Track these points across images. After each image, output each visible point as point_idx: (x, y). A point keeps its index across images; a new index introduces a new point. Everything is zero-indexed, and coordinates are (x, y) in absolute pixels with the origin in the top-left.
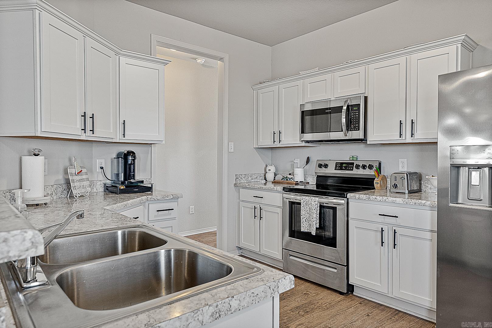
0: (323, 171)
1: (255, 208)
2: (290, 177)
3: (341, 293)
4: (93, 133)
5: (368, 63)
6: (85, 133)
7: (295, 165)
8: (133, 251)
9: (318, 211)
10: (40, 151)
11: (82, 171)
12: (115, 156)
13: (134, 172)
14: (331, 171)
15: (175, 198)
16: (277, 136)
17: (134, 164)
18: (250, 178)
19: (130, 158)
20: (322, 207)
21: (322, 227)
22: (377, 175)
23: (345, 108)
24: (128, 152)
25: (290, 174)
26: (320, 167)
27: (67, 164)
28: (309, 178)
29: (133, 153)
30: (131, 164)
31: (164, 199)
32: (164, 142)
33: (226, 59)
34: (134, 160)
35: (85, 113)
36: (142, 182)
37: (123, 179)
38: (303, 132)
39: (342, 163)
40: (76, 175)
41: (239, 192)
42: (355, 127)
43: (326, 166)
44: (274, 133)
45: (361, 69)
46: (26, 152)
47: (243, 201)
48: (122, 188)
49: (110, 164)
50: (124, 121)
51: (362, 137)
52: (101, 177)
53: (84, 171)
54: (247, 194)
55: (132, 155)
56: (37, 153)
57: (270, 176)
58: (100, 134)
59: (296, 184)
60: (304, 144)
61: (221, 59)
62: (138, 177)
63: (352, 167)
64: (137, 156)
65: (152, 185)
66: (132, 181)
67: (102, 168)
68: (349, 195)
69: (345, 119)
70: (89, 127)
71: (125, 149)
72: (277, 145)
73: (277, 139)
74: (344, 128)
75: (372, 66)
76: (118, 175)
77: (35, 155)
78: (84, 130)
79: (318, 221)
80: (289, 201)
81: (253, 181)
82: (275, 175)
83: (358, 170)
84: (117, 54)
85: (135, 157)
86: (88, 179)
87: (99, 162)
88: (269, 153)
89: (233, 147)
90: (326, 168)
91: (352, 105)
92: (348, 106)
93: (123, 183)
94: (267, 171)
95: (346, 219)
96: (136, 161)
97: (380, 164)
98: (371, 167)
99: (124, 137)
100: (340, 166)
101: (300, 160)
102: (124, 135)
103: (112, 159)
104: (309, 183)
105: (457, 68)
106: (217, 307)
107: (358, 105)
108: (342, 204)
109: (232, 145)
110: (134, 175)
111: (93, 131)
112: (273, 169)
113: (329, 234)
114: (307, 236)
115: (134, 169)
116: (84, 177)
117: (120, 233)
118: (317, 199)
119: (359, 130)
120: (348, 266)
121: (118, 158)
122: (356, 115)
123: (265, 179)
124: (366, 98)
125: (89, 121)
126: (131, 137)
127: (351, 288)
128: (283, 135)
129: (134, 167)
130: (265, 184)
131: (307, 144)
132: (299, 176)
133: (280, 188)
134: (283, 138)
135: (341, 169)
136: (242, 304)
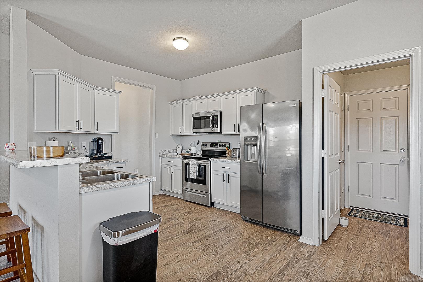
0: (205, 148)
1: (169, 168)
2: (189, 151)
3: (208, 207)
4: (82, 130)
5: (222, 96)
6: (78, 130)
7: (192, 145)
8: (105, 174)
9: (198, 168)
10: (56, 138)
11: (75, 148)
12: (91, 140)
13: (102, 149)
14: (208, 148)
15: (124, 162)
16: (181, 129)
17: (102, 145)
18: (168, 152)
19: (100, 141)
20: (199, 165)
21: (200, 176)
22: (227, 150)
23: (212, 116)
24: (99, 138)
25: (189, 150)
26: (203, 146)
27: (67, 145)
28: (199, 152)
29: (102, 139)
30: (101, 145)
31: (118, 162)
32: (118, 133)
33: (154, 88)
34: (102, 143)
35: (78, 120)
36: (107, 154)
37: (96, 153)
38: (193, 128)
39: (213, 144)
40: (72, 150)
41: (161, 160)
42: (216, 126)
43: (206, 145)
44: (180, 128)
45: (219, 98)
46: (48, 139)
47: (164, 164)
48: (96, 157)
49: (89, 145)
50: (97, 123)
51: (219, 131)
52: (84, 152)
53: (76, 148)
54: (166, 161)
55: (101, 140)
56: (54, 139)
57: (179, 151)
58: (85, 130)
59: (191, 155)
60: (194, 134)
61: (151, 88)
62: (104, 152)
63: (217, 146)
64: (104, 141)
65: (112, 155)
66: (101, 153)
67: (84, 147)
68: (211, 159)
69: (211, 122)
70: (80, 127)
71: (97, 137)
72: (182, 134)
73: (181, 131)
74: (211, 126)
75: (224, 97)
76: (93, 150)
77: (53, 140)
78: (78, 128)
79: (198, 172)
80: (186, 163)
81: (170, 153)
82: (182, 150)
83: (220, 147)
84: (94, 89)
85: (103, 141)
86: (78, 152)
87: (83, 144)
88: (179, 138)
89: (158, 135)
90: (206, 146)
91: (215, 116)
92: (213, 116)
93: (96, 154)
94: (178, 148)
95: (210, 170)
96: (103, 143)
97: (230, 144)
98: (225, 145)
99: (97, 131)
100: (213, 145)
101: (195, 143)
102: (97, 130)
103: (90, 142)
104: (198, 154)
105: (255, 103)
106: (130, 182)
107: (217, 116)
108: (208, 164)
109: (157, 134)
110: (102, 150)
111: (82, 128)
112: (181, 147)
113: (203, 179)
114: (192, 180)
115: (102, 148)
116: (76, 151)
117: (99, 171)
118: (197, 161)
119: (217, 128)
120: (211, 193)
121: (94, 141)
122: (216, 120)
123: (177, 153)
124: (221, 113)
125: (80, 124)
126: (101, 130)
127: (213, 204)
128: (184, 129)
129: (102, 146)
130: (177, 155)
131: (196, 134)
132: (193, 151)
133: (181, 157)
134: (184, 131)
135: (213, 147)
136: (138, 182)
